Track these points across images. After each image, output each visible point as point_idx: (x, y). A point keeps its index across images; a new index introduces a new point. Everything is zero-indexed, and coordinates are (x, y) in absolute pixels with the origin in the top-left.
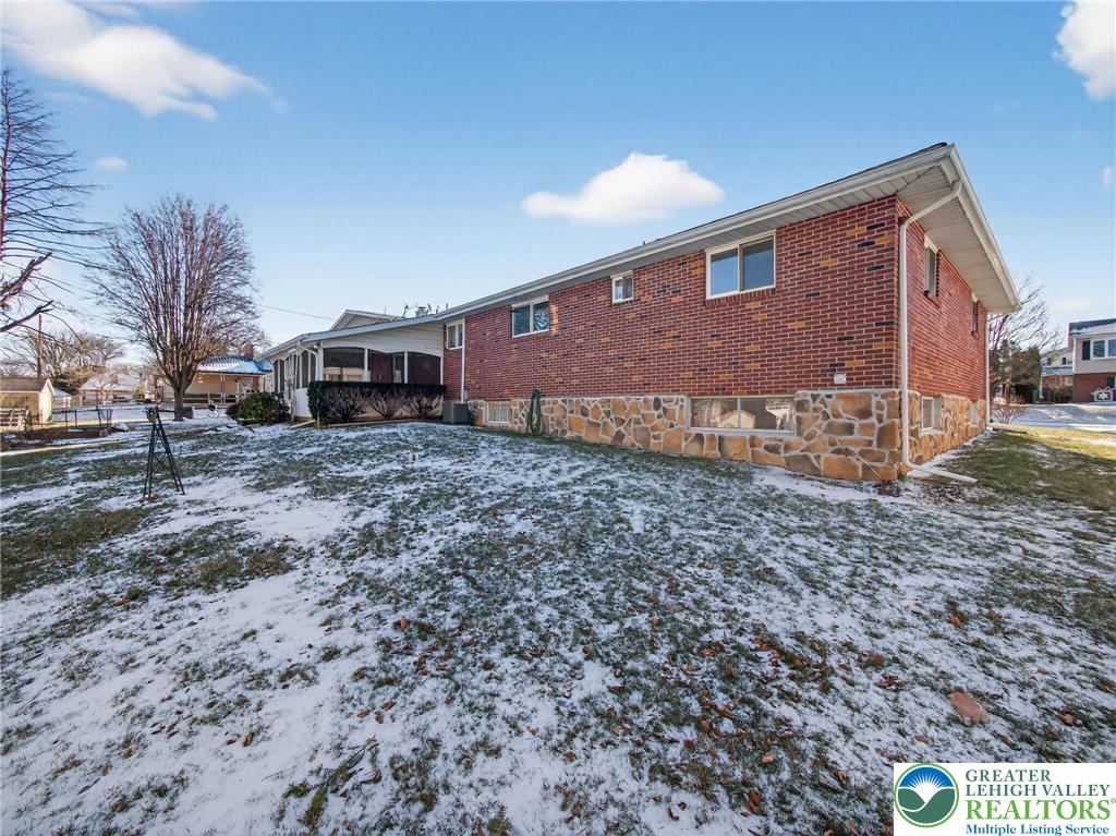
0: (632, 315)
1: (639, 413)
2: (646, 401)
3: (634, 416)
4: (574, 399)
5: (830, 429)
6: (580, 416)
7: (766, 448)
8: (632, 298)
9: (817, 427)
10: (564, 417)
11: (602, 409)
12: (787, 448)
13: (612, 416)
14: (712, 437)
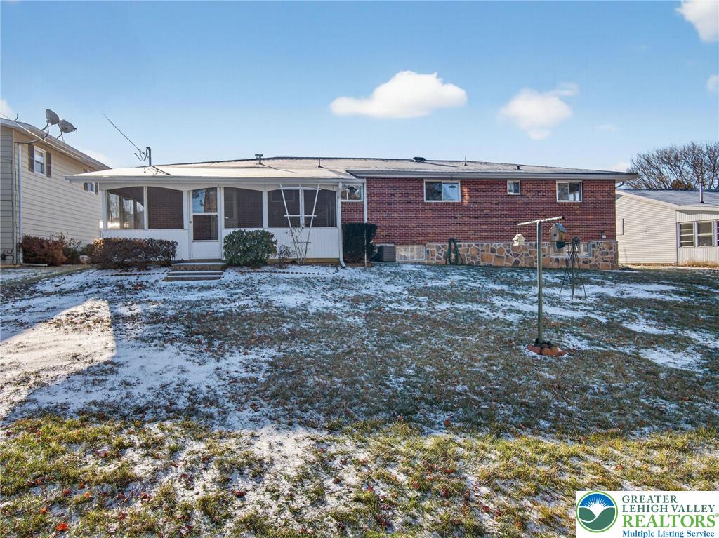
0: (520, 203)
1: (527, 250)
2: (531, 245)
3: (524, 252)
4: (485, 244)
5: (602, 254)
6: (490, 253)
7: (583, 262)
8: (519, 194)
9: (598, 253)
10: (478, 254)
11: (505, 249)
12: (590, 261)
13: (512, 252)
14: (562, 260)
